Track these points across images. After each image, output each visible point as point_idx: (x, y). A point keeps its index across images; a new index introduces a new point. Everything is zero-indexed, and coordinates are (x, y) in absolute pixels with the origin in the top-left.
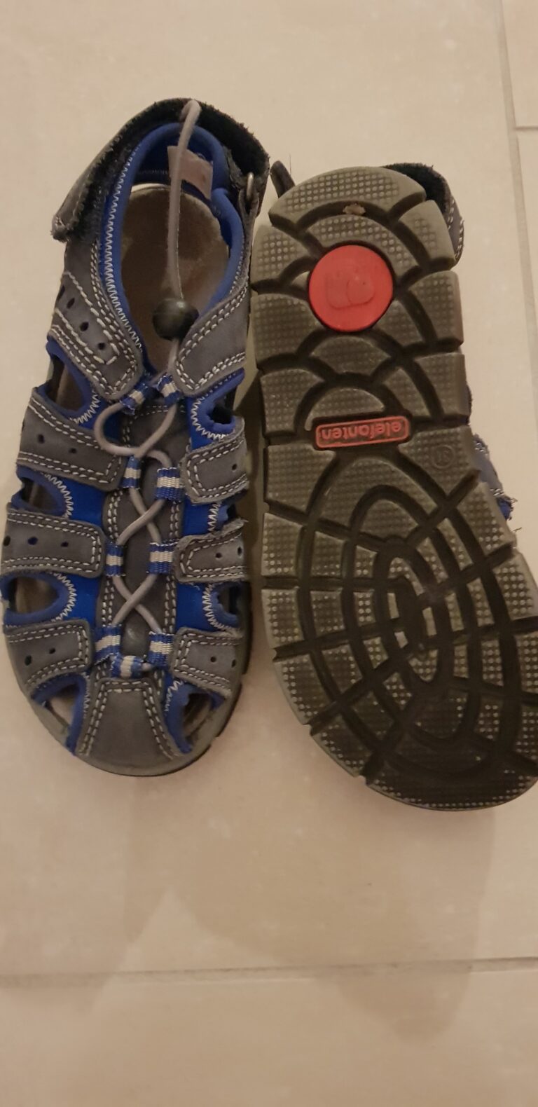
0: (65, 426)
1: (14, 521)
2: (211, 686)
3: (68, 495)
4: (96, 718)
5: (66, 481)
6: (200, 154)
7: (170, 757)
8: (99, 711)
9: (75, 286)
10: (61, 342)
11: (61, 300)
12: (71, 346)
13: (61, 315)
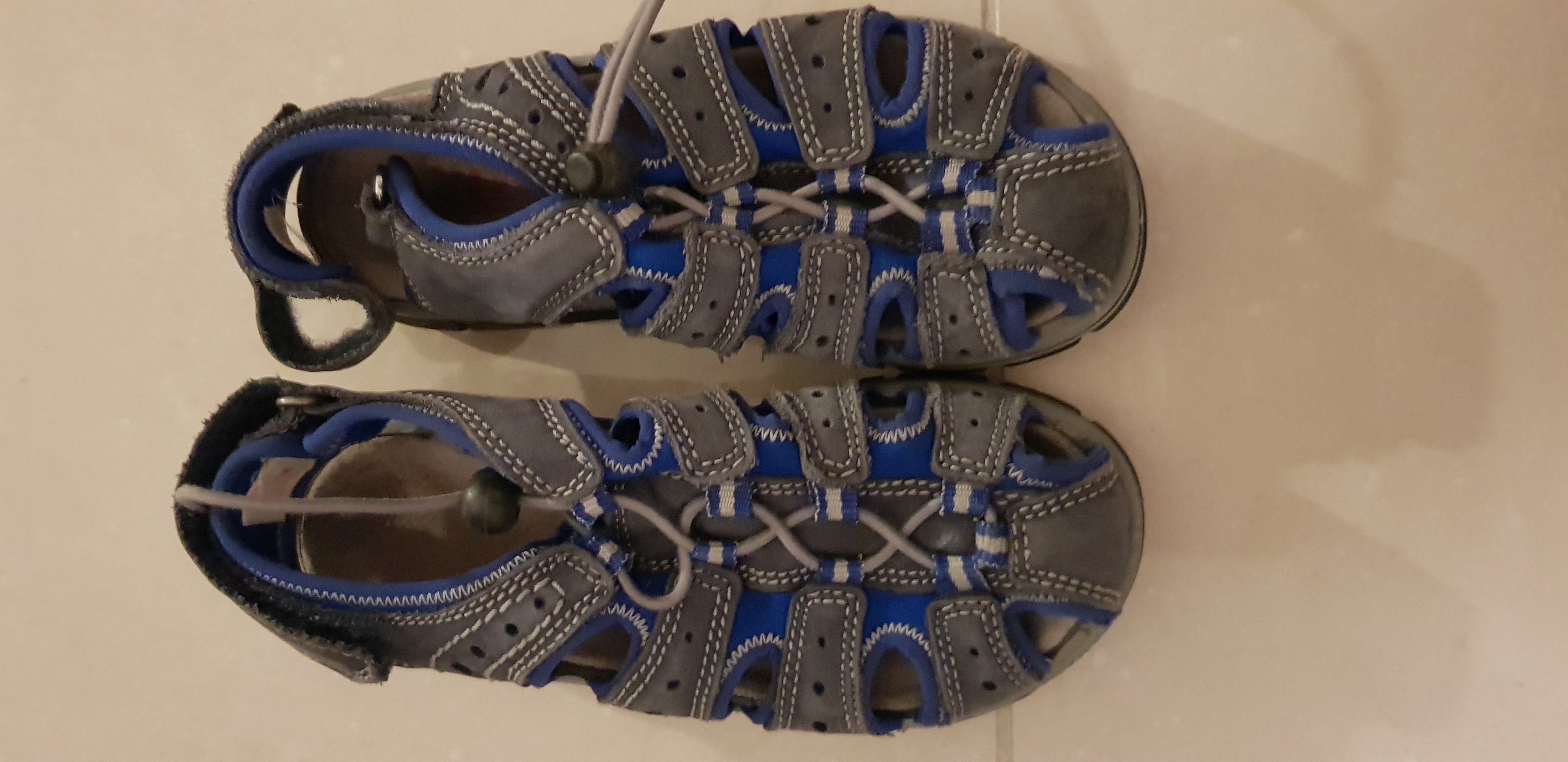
0: (654, 651)
1: (790, 717)
2: (1011, 424)
3: (752, 641)
4: (1067, 583)
5: (732, 647)
6: (252, 478)
7: (1115, 477)
8: (1056, 580)
9: (453, 646)
10: (533, 663)
11: (472, 668)
12: (539, 649)
13: (495, 666)
